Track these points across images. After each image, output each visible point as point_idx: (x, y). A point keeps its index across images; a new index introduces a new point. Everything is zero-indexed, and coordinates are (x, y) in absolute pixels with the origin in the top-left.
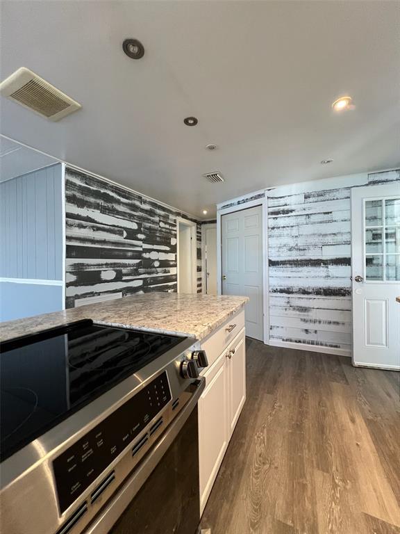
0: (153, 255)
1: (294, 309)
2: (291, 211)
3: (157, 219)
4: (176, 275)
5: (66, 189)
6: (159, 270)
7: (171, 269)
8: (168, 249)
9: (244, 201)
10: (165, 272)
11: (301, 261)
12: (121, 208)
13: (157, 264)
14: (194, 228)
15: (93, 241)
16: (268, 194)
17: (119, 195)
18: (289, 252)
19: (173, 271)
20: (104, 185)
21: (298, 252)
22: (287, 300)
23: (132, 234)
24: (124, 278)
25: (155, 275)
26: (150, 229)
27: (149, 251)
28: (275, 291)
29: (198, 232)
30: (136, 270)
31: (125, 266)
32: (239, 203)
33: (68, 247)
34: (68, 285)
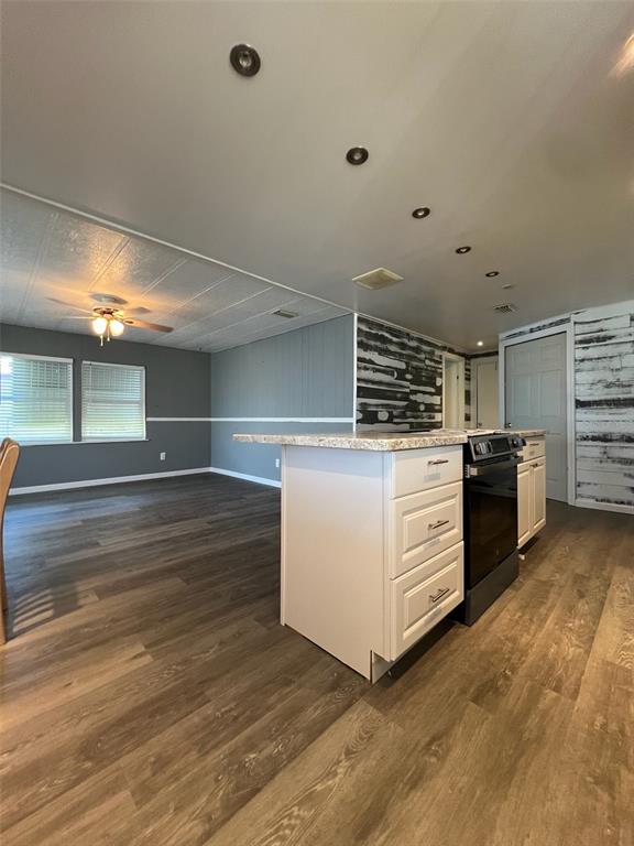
0: (419, 398)
1: (614, 462)
2: (610, 338)
3: (422, 356)
4: (441, 422)
5: (358, 336)
6: (424, 414)
7: (436, 414)
8: (433, 390)
9: (539, 329)
10: (431, 417)
11: (625, 400)
12: (393, 348)
13: (422, 408)
14: (462, 365)
15: (373, 382)
16: (574, 318)
17: (392, 334)
18: (606, 390)
19: (438, 417)
20: (381, 327)
21: (621, 389)
22: (602, 450)
23: (401, 374)
24: (395, 420)
25: (420, 420)
26: (416, 368)
27: (415, 392)
28: (585, 439)
29: (466, 370)
30: (404, 413)
31: (395, 407)
32: (532, 331)
33: (358, 387)
34: (358, 421)
